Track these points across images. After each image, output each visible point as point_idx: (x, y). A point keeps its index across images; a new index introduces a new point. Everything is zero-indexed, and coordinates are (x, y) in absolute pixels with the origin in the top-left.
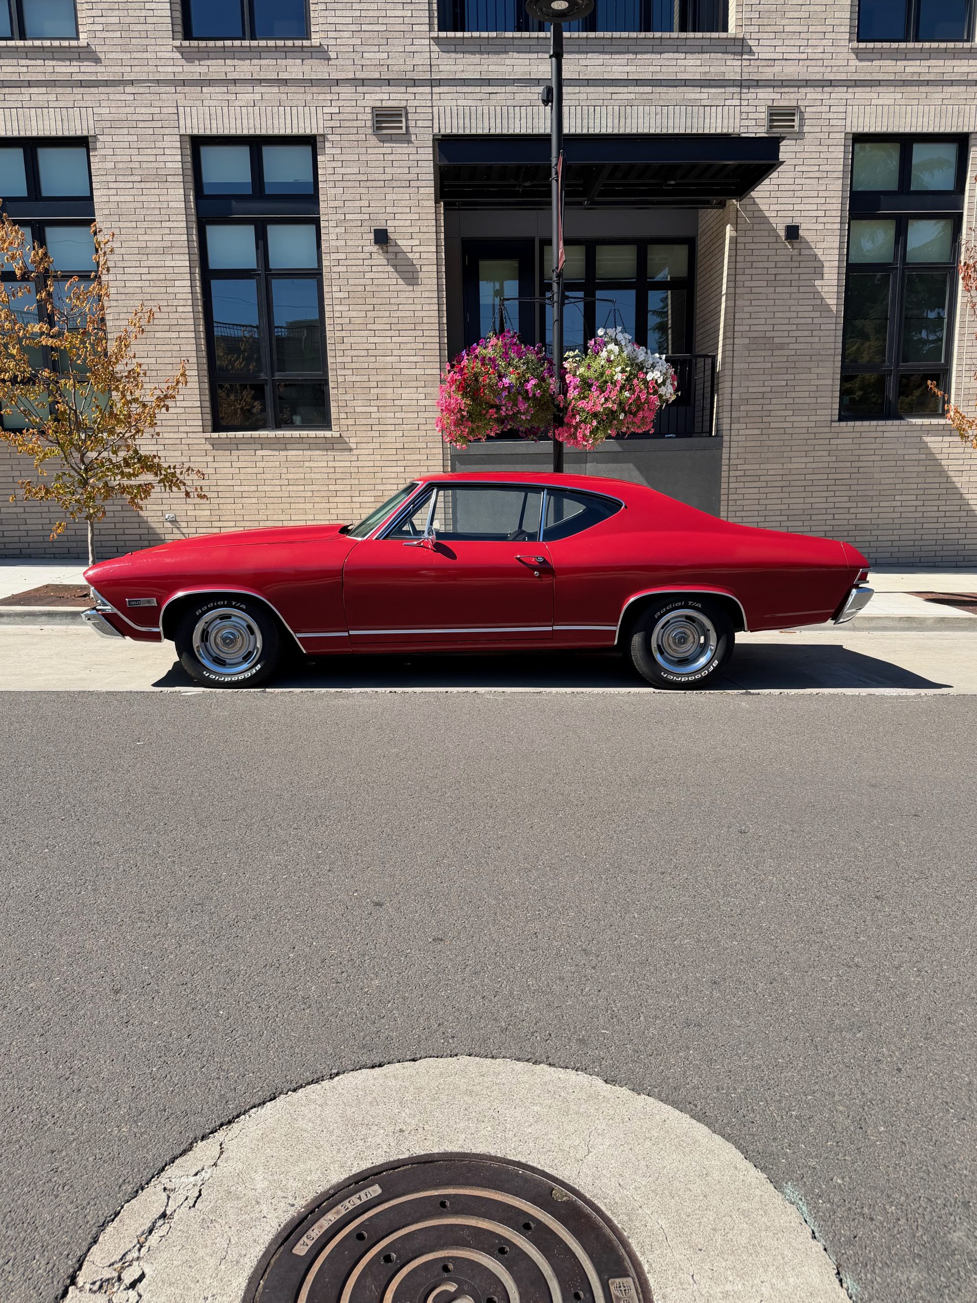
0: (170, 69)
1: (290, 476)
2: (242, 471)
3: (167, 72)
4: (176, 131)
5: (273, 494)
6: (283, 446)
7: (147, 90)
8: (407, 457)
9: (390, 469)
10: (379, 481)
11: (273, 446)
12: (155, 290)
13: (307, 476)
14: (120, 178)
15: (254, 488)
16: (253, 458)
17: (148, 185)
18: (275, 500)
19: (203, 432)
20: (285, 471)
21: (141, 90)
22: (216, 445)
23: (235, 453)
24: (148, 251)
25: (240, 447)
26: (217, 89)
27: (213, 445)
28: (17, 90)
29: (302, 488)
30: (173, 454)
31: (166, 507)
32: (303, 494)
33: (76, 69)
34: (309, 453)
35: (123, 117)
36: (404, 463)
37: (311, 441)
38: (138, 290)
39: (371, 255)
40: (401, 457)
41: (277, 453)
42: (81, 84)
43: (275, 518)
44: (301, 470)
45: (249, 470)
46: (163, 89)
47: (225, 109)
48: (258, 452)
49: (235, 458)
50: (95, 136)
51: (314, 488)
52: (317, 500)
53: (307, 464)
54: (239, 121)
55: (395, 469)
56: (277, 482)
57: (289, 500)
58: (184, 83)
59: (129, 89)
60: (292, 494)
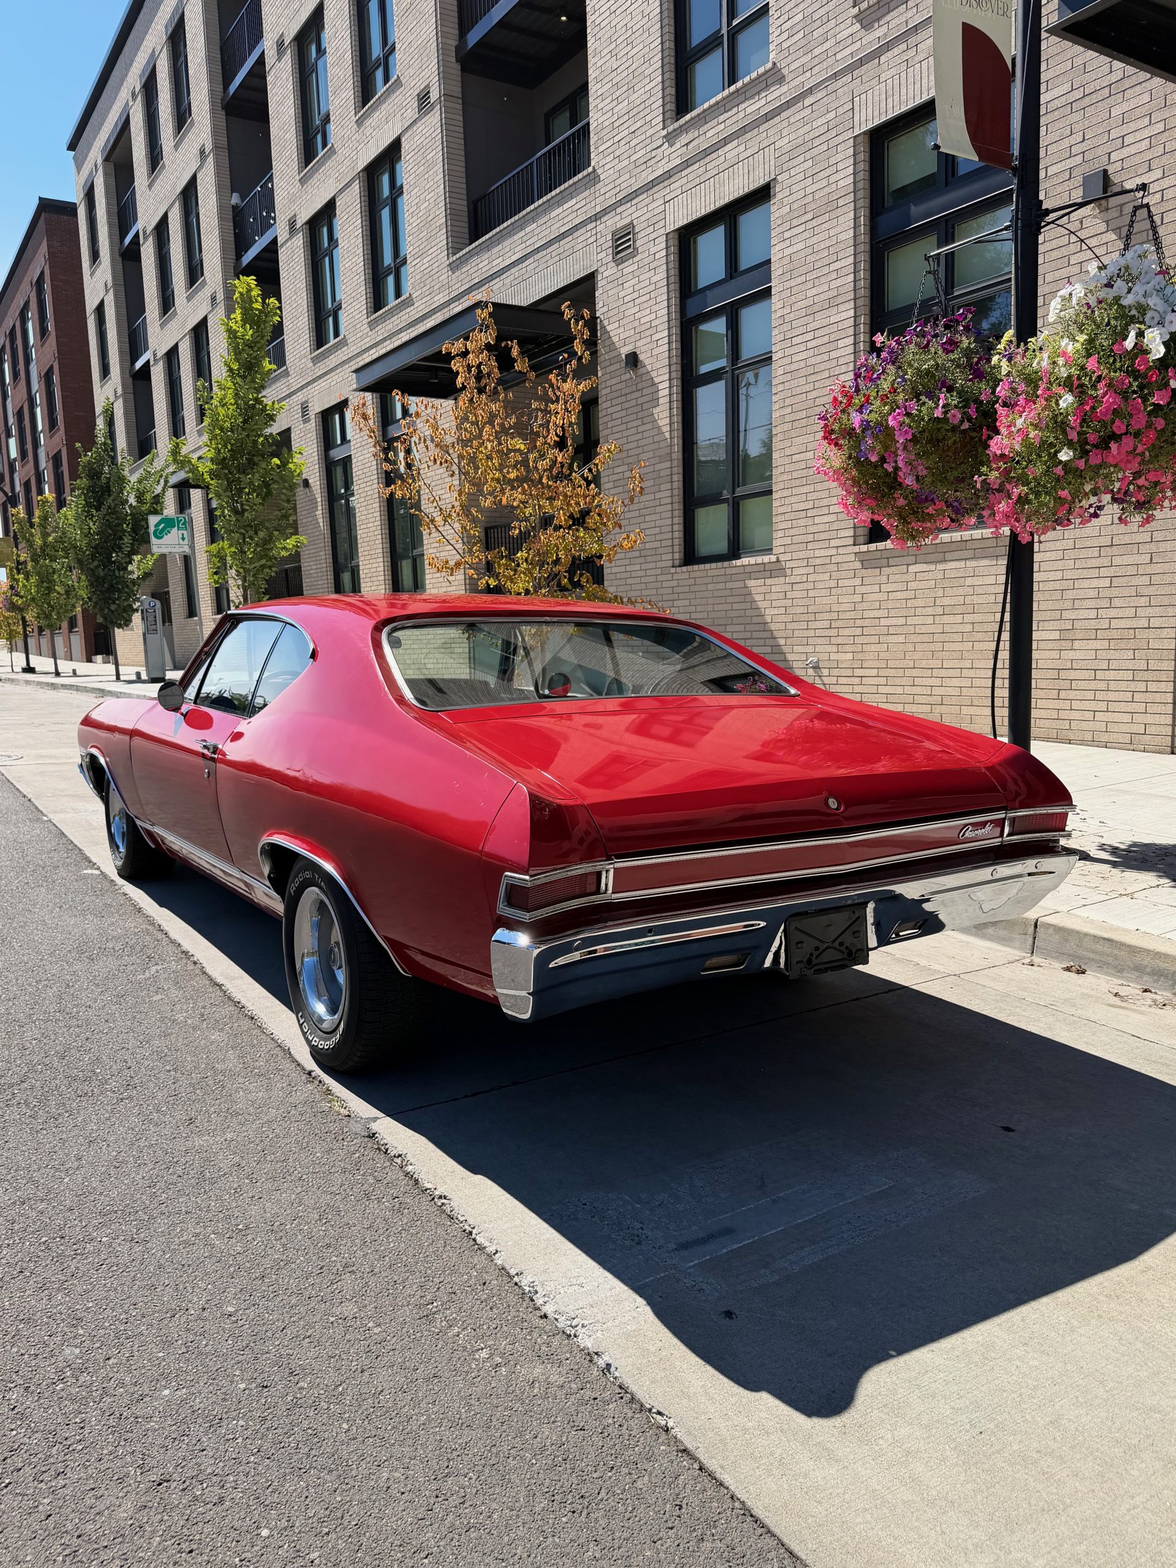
0: (848, 51)
1: (947, 601)
2: (892, 596)
3: (845, 56)
4: (850, 134)
5: (924, 629)
6: (940, 556)
7: (824, 93)
8: (1117, 561)
9: (1086, 584)
10: (1069, 605)
11: (931, 557)
12: (819, 359)
13: (968, 600)
14: (795, 223)
15: (902, 621)
16: (905, 578)
17: (820, 220)
18: (925, 638)
19: (854, 545)
20: (940, 593)
21: (819, 95)
22: (866, 562)
23: (886, 571)
24: (816, 308)
25: (892, 562)
26: (896, 51)
27: (862, 561)
28: (714, 156)
29: (959, 618)
30: (821, 577)
31: (810, 649)
32: (961, 628)
33: (763, 102)
34: (973, 563)
35: (800, 141)
36: (1111, 572)
37: (977, 545)
38: (802, 364)
39: (1081, 223)
40: (1106, 561)
41: (932, 567)
42: (768, 117)
43: (924, 664)
44: (961, 591)
45: (899, 595)
46: (840, 83)
47: (903, 75)
48: (911, 568)
49: (884, 579)
50: (775, 179)
51: (977, 618)
52: (979, 636)
53: (969, 581)
54: (918, 85)
55: (1096, 583)
56: (930, 611)
57: (942, 637)
58: (862, 62)
59: (808, 101)
60: (947, 629)
